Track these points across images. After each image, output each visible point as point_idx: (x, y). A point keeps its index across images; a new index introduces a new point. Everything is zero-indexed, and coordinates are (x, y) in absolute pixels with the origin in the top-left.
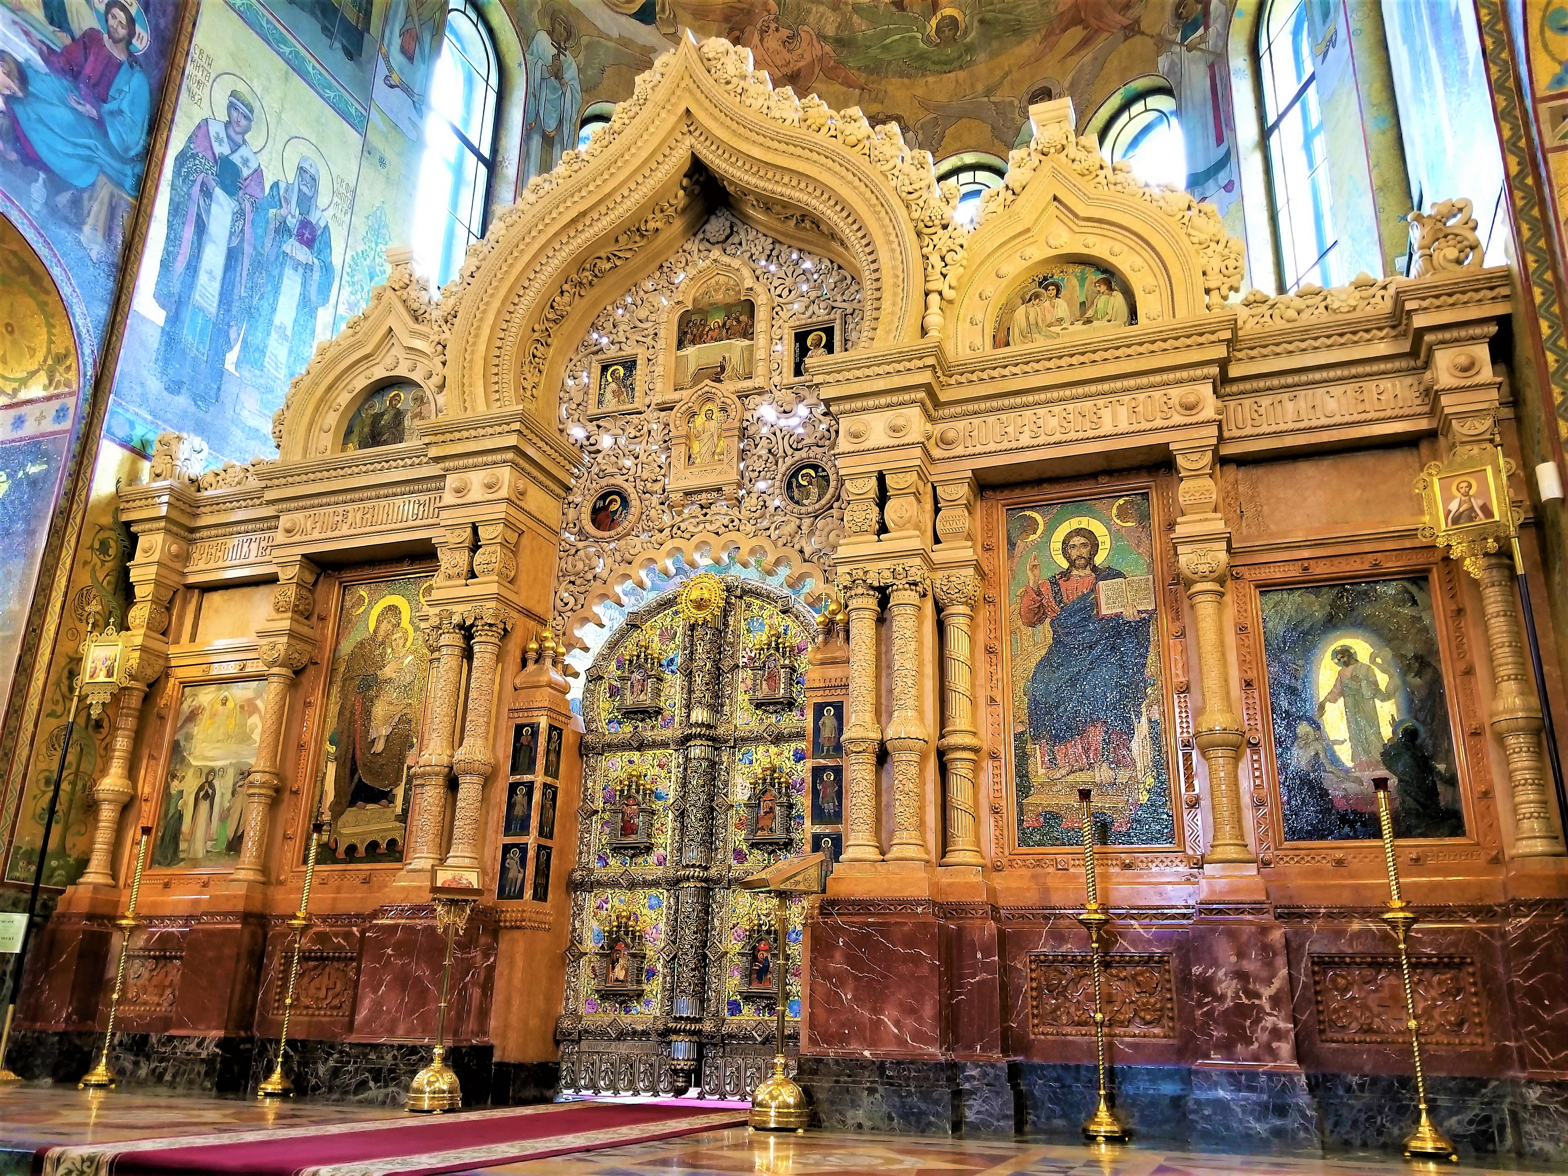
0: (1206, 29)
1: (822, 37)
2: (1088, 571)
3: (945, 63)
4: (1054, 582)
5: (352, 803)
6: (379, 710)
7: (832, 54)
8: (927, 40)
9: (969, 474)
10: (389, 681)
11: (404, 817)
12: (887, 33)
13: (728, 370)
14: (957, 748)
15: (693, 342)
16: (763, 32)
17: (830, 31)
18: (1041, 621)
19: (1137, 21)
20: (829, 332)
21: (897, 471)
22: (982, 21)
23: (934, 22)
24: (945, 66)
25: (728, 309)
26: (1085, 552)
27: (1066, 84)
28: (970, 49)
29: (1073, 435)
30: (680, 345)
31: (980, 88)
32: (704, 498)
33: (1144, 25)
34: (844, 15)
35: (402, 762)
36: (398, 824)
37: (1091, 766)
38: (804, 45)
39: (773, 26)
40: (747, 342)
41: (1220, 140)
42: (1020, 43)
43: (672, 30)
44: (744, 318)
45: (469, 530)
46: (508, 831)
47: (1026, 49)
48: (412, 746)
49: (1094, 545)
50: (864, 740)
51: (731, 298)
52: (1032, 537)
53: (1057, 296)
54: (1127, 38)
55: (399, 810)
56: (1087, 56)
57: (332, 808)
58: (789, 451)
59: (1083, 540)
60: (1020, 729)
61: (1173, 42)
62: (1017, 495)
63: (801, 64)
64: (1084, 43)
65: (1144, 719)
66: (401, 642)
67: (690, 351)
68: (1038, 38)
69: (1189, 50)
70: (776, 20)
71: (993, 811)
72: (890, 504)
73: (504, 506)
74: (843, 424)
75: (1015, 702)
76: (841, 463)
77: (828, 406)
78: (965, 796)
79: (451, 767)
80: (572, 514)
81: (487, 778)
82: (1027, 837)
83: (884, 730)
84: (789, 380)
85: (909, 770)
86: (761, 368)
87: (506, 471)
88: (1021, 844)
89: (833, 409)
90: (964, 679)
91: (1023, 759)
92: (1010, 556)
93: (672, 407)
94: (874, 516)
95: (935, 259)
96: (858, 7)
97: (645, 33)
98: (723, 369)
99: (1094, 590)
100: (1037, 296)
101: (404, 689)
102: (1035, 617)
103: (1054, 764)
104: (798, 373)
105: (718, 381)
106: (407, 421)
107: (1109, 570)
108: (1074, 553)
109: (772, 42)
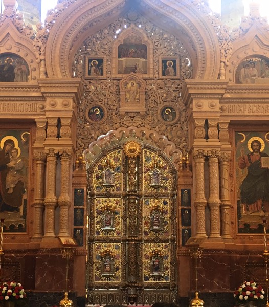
2: (258, 154)
4: (248, 156)
9: (229, 121)
10: (12, 168)
11: (24, 216)
13: (138, 69)
14: (226, 205)
15: (124, 57)
18: (245, 167)
20: (175, 62)
21: (212, 119)
25: (137, 46)
26: (257, 147)
29: (260, 114)
32: (132, 115)
35: (21, 197)
36: (22, 219)
37: (258, 211)
40: (144, 60)
44: (143, 51)
45: (57, 120)
46: (75, 224)
48: (24, 192)
49: (260, 146)
50: (204, 202)
51: (138, 42)
52: (242, 141)
53: (254, 67)
55: (22, 214)
58: (162, 102)
59: (257, 144)
60: (238, 199)
62: (239, 128)
66: (16, 154)
71: (232, 223)
72: (210, 130)
73: (71, 113)
74: (194, 102)
75: (237, 190)
76: (194, 114)
77: (190, 94)
78: (227, 219)
79: (57, 203)
80: (82, 114)
81: (69, 207)
82: (240, 231)
83: (207, 200)
84: (161, 77)
85: (216, 212)
86: (152, 71)
87: (71, 101)
88: (239, 233)
89: (192, 96)
90: (226, 184)
91: (239, 208)
92: (236, 146)
93: (119, 80)
94: (204, 133)
95: (223, 51)
98: (136, 68)
99: (260, 160)
100: (248, 66)
101: (18, 171)
102: (243, 166)
103: (248, 210)
104: (164, 75)
105: (135, 72)
106: (15, 71)
107: (265, 154)
108: (254, 148)
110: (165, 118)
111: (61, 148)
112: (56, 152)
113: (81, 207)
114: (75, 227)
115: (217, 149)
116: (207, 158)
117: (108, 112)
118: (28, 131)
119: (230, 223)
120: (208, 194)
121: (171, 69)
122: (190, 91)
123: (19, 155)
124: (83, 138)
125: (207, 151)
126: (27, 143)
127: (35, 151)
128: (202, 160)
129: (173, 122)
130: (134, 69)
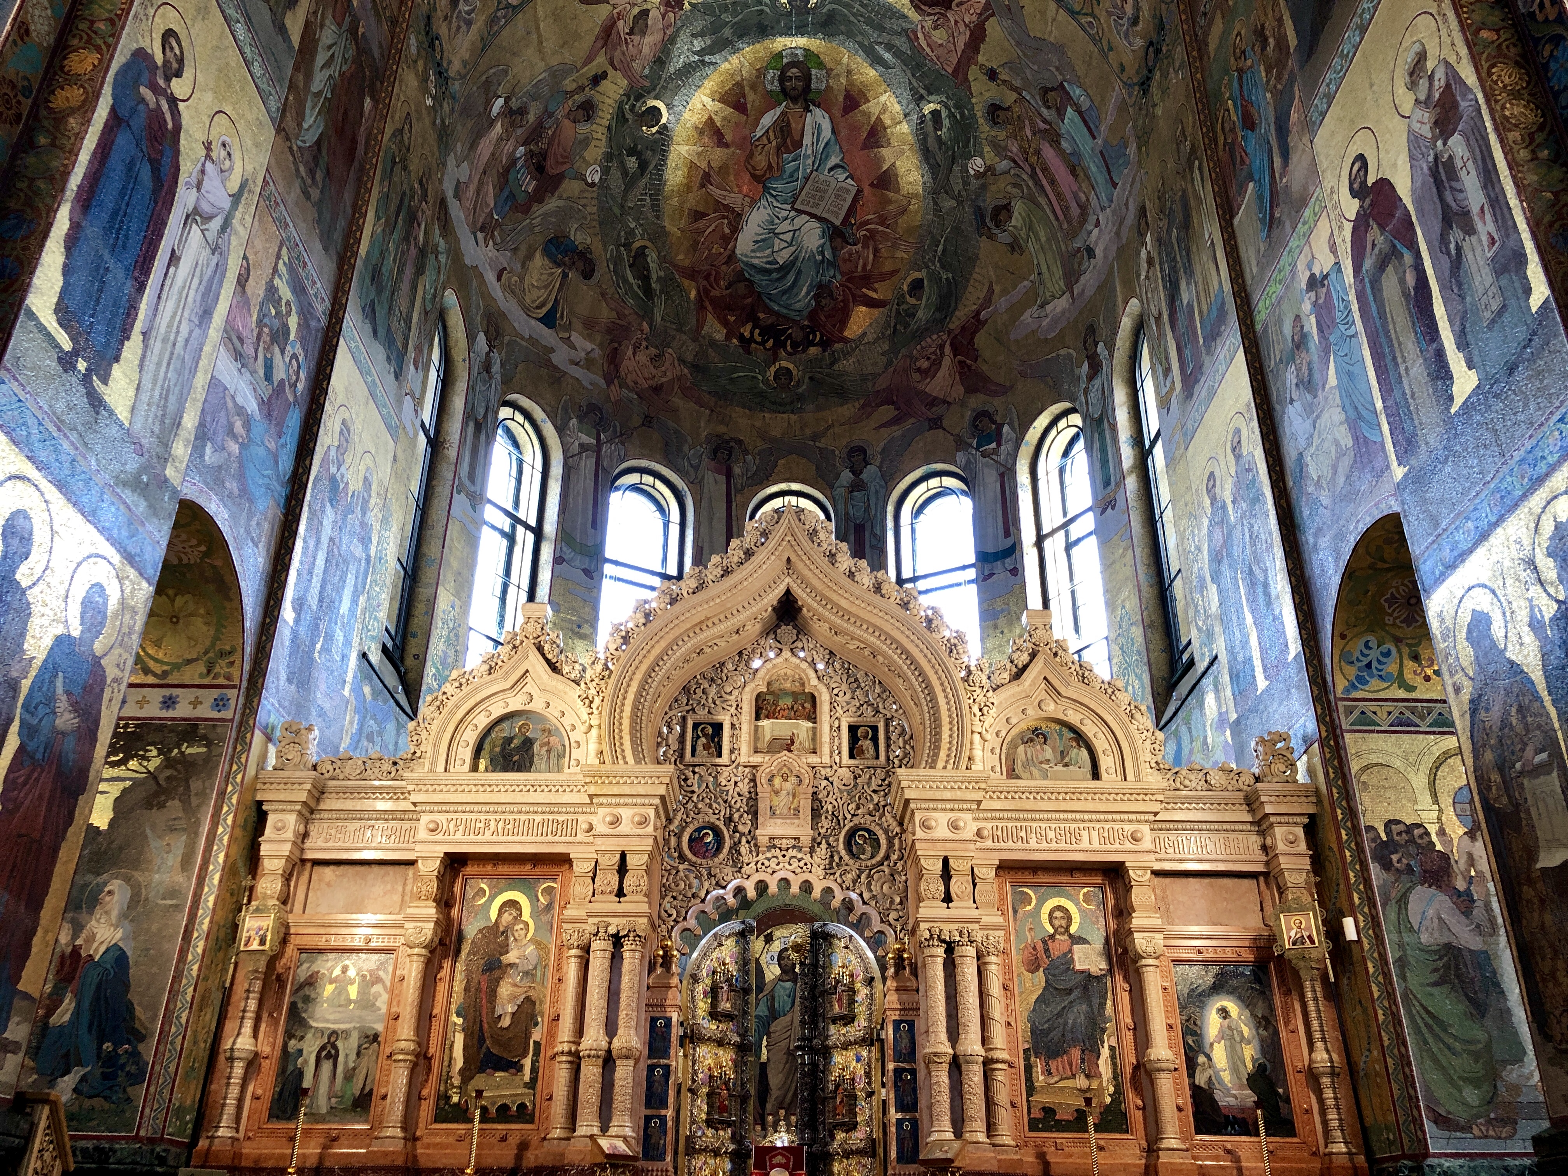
0: (999, 445)
1: (682, 361)
2: (1066, 937)
3: (781, 405)
4: (1044, 942)
5: (481, 1070)
6: (505, 990)
7: (689, 376)
8: (766, 381)
9: (997, 862)
10: (511, 965)
11: (532, 1084)
12: (735, 369)
13: (797, 743)
14: (997, 1061)
15: (768, 717)
16: (636, 347)
18: (1037, 969)
19: (940, 418)
20: (875, 729)
21: (957, 857)
22: (811, 379)
23: (773, 369)
24: (779, 407)
25: (795, 695)
26: (1064, 923)
27: (879, 449)
28: (800, 398)
29: (1063, 846)
30: (758, 718)
31: (808, 432)
32: (784, 843)
33: (945, 423)
34: (701, 346)
35: (527, 1037)
36: (527, 1091)
37: (1074, 1076)
38: (667, 364)
39: (644, 344)
40: (811, 725)
41: (1007, 534)
42: (842, 405)
43: (567, 335)
44: (808, 705)
45: (618, 856)
46: (648, 1105)
47: (847, 410)
48: (536, 1024)
49: (1069, 919)
50: (945, 1054)
51: (797, 688)
52: (1028, 908)
53: (1045, 743)
54: (931, 428)
55: (527, 1078)
56: (897, 431)
57: (462, 1072)
58: (848, 816)
59: (1062, 914)
60: (1027, 1046)
61: (971, 446)
62: (1020, 877)
63: (663, 380)
64: (895, 421)
65: (1106, 1045)
66: (523, 932)
67: (765, 723)
68: (857, 405)
69: (984, 455)
70: (647, 339)
71: (1013, 1105)
72: (953, 881)
73: (651, 841)
74: (918, 817)
75: (1022, 1026)
76: (918, 845)
77: (907, 802)
78: (1002, 1096)
79: (609, 1051)
80: (673, 841)
81: (637, 1061)
82: (1034, 1125)
83: (953, 1048)
84: (845, 759)
85: (975, 1077)
86: (826, 750)
87: (652, 812)
88: (1031, 1130)
89: (912, 805)
90: (997, 1010)
91: (1029, 1068)
92: (1015, 920)
93: (754, 767)
94: (942, 888)
95: (976, 709)
96: (713, 343)
97: (547, 336)
98: (793, 742)
99: (1070, 951)
100: (1031, 740)
101: (526, 973)
102: (1033, 966)
103: (1050, 1073)
104: (852, 756)
105: (790, 751)
106: (536, 747)
107: (1080, 937)
108: (1057, 923)
109: (643, 357)
110: (855, 849)
111: (624, 921)
112: (612, 930)
113: (663, 1062)
114: (649, 1112)
115: (971, 926)
116: (950, 948)
117: (731, 837)
118: (554, 880)
119: (1008, 1106)
120: (954, 1035)
121: (867, 744)
122: (908, 794)
123: (530, 935)
124: (674, 898)
125: (950, 931)
126: (549, 907)
127: (565, 926)
128: (940, 951)
129: (874, 861)
130: (789, 745)
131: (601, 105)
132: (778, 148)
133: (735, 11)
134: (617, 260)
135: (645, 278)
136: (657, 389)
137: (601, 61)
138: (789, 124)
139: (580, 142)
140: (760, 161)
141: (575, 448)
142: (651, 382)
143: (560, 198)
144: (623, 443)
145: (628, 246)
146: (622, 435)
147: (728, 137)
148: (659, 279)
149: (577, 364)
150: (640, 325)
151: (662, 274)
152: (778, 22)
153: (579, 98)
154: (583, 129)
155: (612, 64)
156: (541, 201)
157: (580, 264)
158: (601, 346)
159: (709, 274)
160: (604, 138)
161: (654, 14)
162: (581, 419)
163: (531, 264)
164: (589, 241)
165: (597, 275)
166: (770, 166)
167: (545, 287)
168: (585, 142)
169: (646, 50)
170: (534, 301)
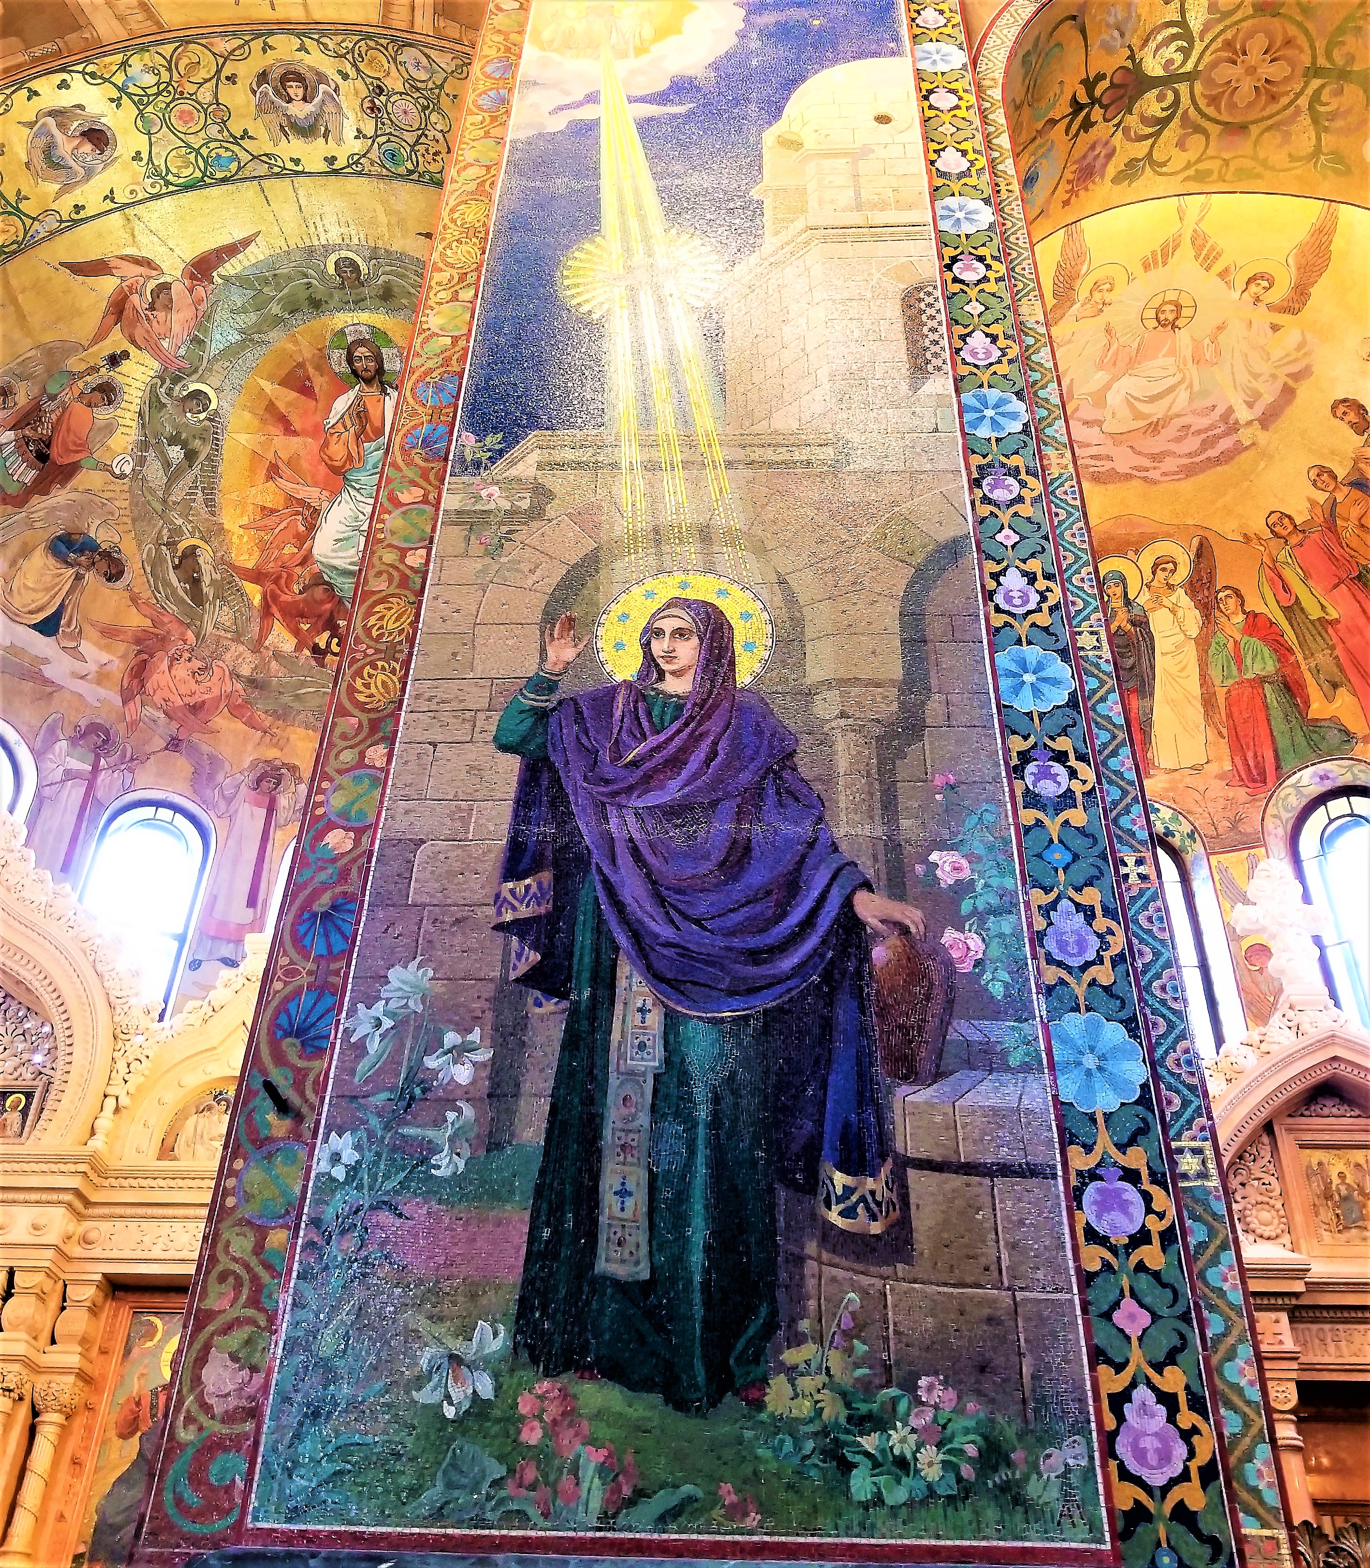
1: (235, 675)
4: (155, 1394)
7: (242, 693)
12: (303, 684)
16: (173, 660)
17: (245, 671)
18: (133, 1434)
34: (263, 659)
38: (215, 678)
39: (186, 655)
43: (73, 645)
60: (80, 1550)
63: (206, 697)
70: (190, 650)
75: (85, 1519)
96: (277, 655)
97: (42, 644)
100: (209, 1108)
109: (181, 671)
131: (126, 388)
132: (357, 436)
133: (278, 284)
134: (156, 563)
135: (196, 583)
136: (195, 709)
137: (116, 341)
138: (366, 411)
139: (100, 429)
140: (337, 451)
141: (58, 775)
142: (187, 700)
143: (76, 490)
144: (131, 771)
145: (171, 545)
146: (132, 760)
147: (297, 425)
148: (213, 582)
149: (82, 677)
150: (183, 634)
151: (218, 577)
152: (331, 296)
153: (93, 380)
154: (103, 414)
155: (133, 342)
156: (45, 492)
157: (103, 566)
158: (123, 657)
159: (279, 577)
160: (134, 424)
161: (177, 289)
162: (73, 741)
163: (26, 564)
164: (117, 539)
165: (127, 578)
166: (350, 457)
167: (47, 590)
168: (110, 429)
169: (176, 328)
170: (24, 606)
